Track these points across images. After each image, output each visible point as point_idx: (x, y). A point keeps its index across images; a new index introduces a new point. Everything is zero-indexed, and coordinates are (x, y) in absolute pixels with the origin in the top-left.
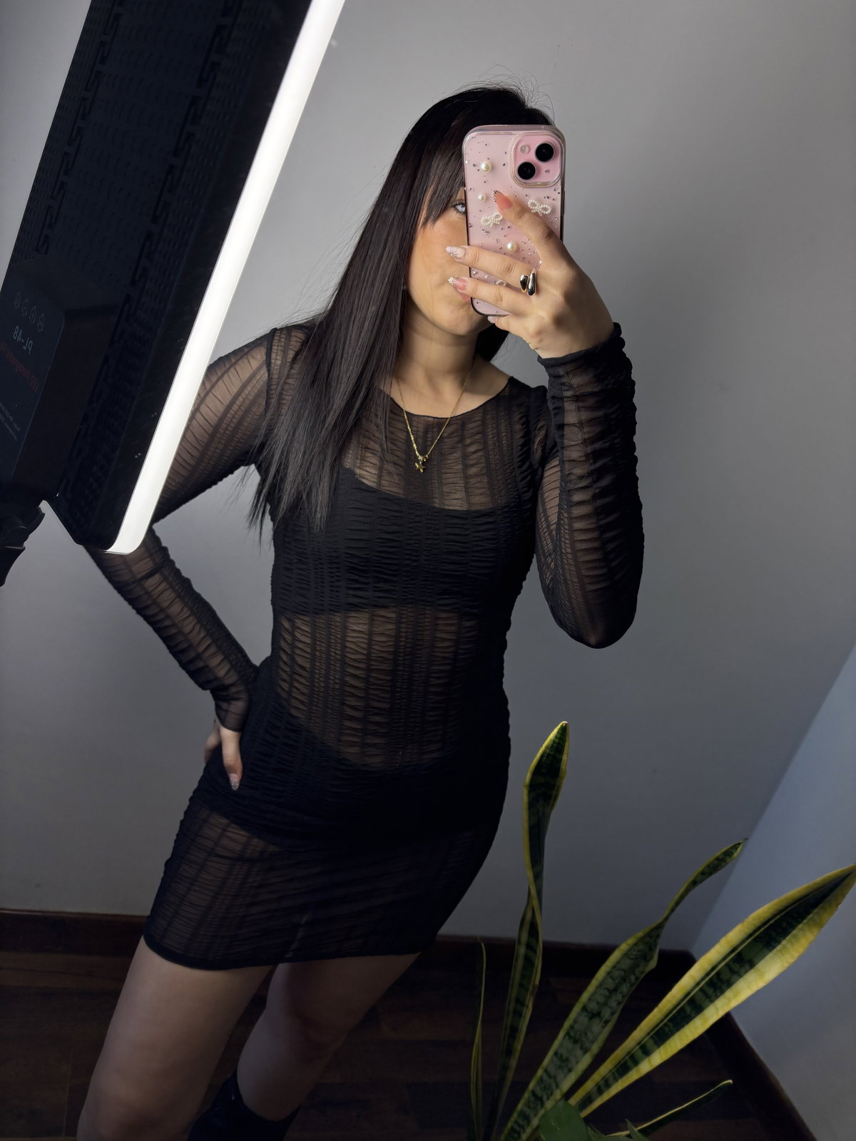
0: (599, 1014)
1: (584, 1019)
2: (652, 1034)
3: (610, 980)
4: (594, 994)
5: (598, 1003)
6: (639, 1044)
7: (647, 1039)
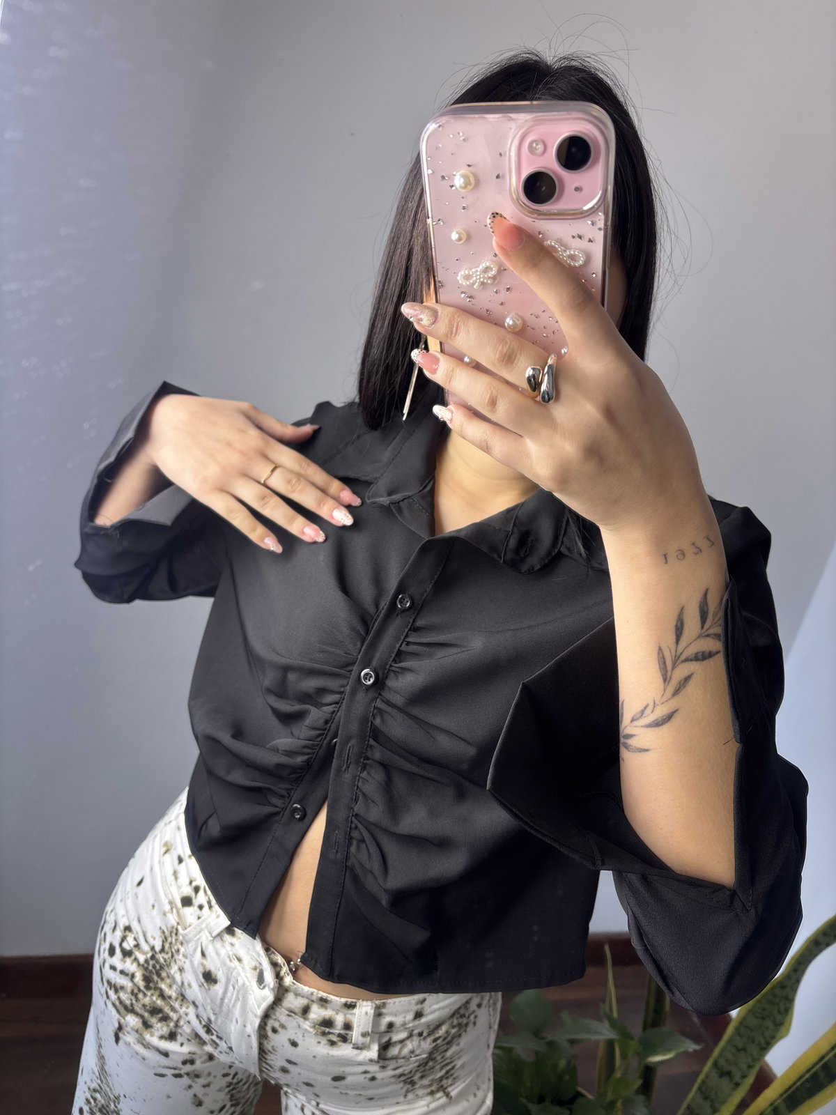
0: (729, 1074)
1: (714, 1075)
2: (785, 1096)
3: (738, 1038)
4: (723, 1050)
5: (727, 1060)
6: (771, 1105)
7: (779, 1101)
